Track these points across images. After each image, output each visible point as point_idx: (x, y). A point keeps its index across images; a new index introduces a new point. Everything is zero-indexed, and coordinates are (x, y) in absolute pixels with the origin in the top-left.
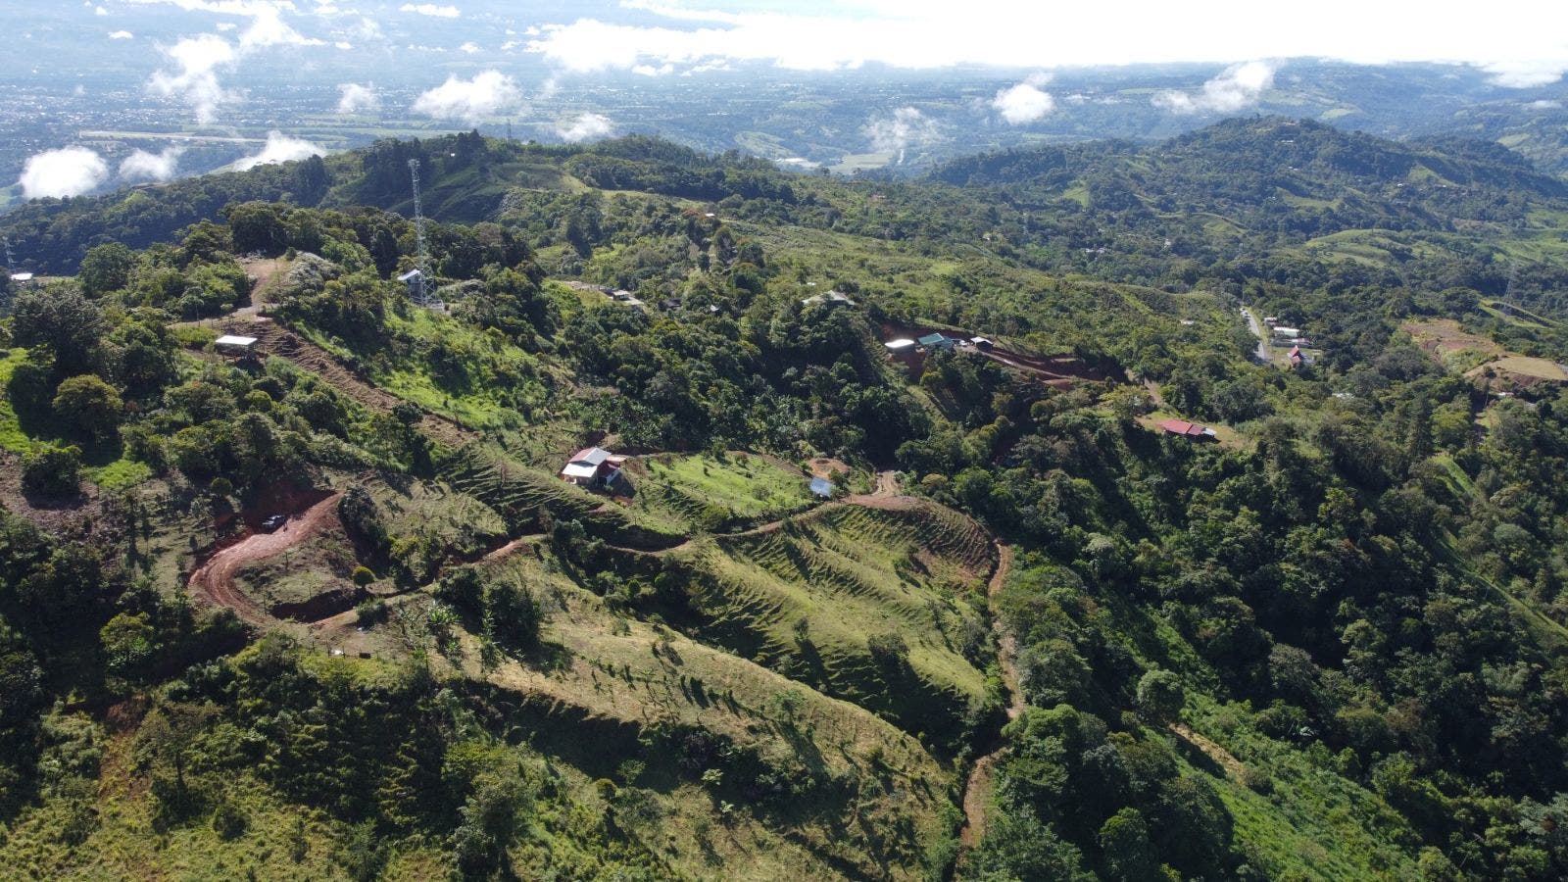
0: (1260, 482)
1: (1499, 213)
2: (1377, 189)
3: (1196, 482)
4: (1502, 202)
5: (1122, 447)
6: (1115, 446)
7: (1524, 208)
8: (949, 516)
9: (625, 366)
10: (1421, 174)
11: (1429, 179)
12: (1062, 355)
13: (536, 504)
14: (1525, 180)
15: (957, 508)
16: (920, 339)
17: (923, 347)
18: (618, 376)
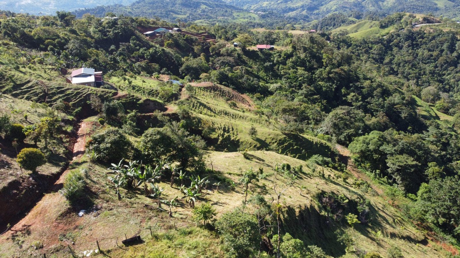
0: (299, 57)
1: (227, 14)
2: (195, 11)
3: (278, 63)
4: (226, 11)
5: (245, 58)
6: (242, 58)
7: (232, 13)
8: (222, 87)
9: (49, 40)
10: (203, 7)
11: (206, 8)
12: (203, 33)
13: (78, 99)
14: (227, 7)
15: (221, 84)
16: (155, 31)
17: (158, 33)
18: (47, 46)
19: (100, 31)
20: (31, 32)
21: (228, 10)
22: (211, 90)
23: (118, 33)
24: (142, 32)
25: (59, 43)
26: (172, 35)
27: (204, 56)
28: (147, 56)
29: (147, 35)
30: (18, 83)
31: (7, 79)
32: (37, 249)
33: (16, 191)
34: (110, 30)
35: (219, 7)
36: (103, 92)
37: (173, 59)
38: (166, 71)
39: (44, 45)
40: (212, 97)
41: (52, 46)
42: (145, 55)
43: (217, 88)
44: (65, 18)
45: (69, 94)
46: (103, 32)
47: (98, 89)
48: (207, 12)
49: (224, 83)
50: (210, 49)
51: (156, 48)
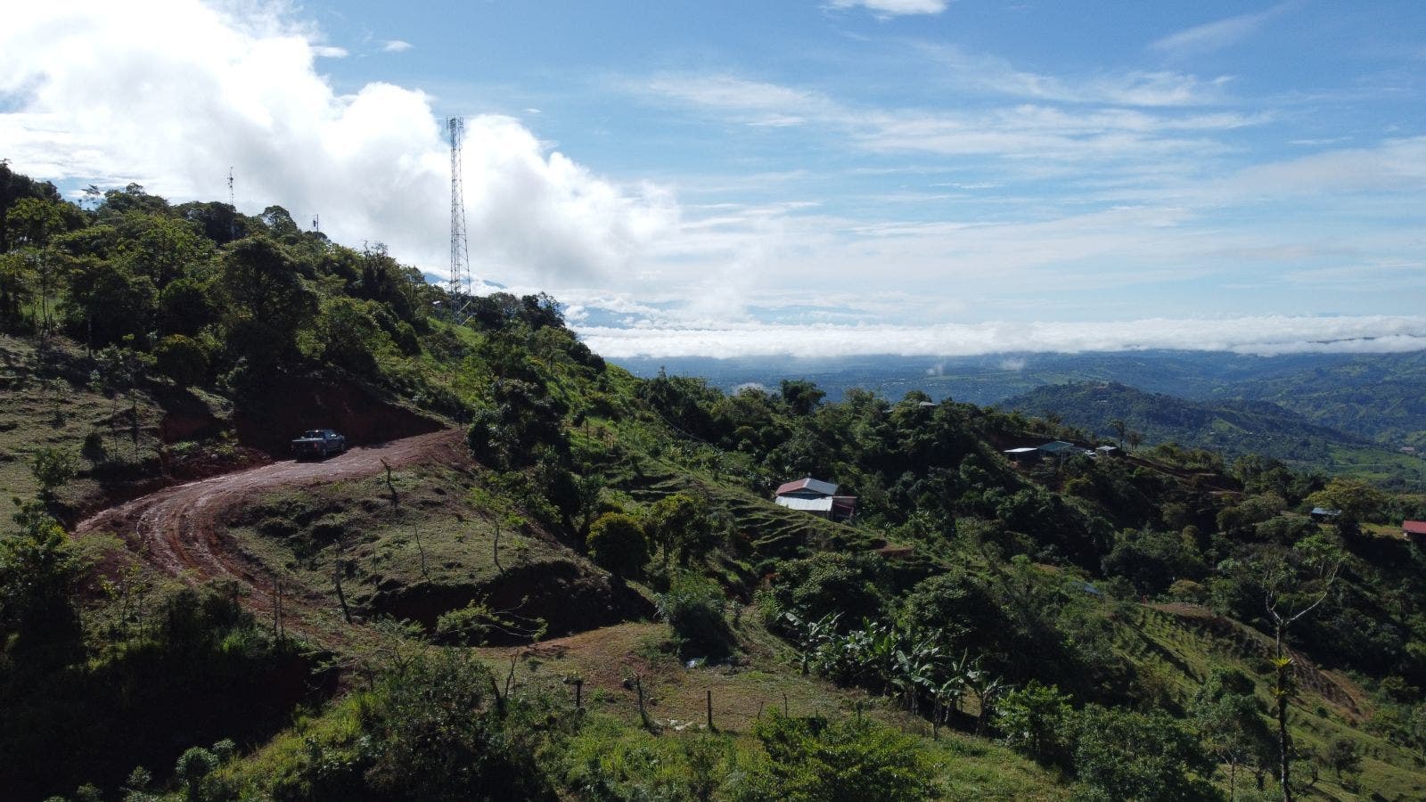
1: (1306, 453)
4: (1306, 444)
5: (1351, 559)
7: (1326, 449)
8: (1248, 630)
9: (744, 427)
10: (1223, 426)
11: (1231, 430)
12: (1200, 470)
13: (776, 536)
14: (1310, 431)
15: (1246, 620)
16: (1041, 447)
17: (1049, 454)
18: (737, 439)
19: (879, 433)
20: (711, 408)
21: (1312, 439)
22: (1204, 628)
23: (930, 441)
24: (1000, 449)
25: (768, 435)
26: (1089, 461)
27: (1195, 534)
28: (1004, 510)
29: (1013, 457)
30: (648, 474)
31: (627, 463)
32: (566, 682)
33: (564, 582)
34: (908, 431)
35: (1279, 428)
36: (845, 532)
37: (1085, 531)
38: (1055, 553)
39: (732, 437)
40: (1205, 649)
41: (749, 442)
42: (999, 507)
43: (1229, 628)
44: (799, 396)
45: (756, 521)
46: (889, 437)
47: (836, 524)
48: (1236, 443)
49: (1256, 620)
50: (1220, 517)
51: (1036, 492)
